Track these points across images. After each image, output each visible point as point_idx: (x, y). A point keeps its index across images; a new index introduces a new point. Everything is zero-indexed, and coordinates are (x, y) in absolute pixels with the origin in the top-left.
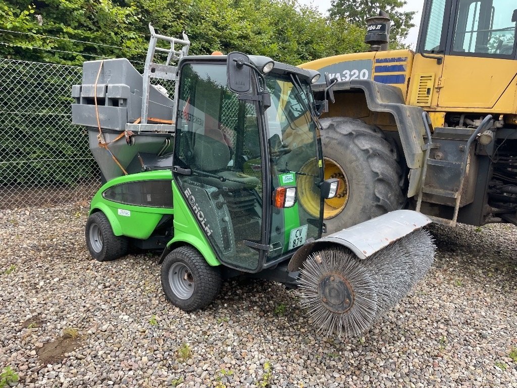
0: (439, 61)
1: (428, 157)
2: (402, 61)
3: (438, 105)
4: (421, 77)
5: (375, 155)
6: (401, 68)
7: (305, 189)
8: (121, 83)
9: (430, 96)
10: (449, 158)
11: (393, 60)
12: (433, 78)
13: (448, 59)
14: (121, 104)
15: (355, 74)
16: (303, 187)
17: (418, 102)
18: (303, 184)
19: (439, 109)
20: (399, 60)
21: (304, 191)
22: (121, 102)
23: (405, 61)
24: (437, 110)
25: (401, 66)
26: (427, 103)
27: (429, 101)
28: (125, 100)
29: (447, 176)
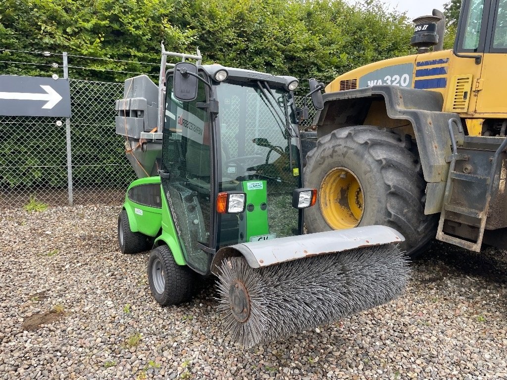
0: (478, 60)
1: (452, 171)
2: (444, 62)
3: (475, 111)
4: (458, 79)
5: (389, 166)
6: (442, 71)
7: (330, 200)
8: (141, 97)
9: (467, 100)
10: (479, 172)
11: (434, 62)
12: (470, 80)
13: (487, 57)
14: (139, 115)
15: (396, 79)
16: (327, 199)
17: (454, 108)
18: (327, 196)
19: (476, 116)
20: (441, 61)
21: (328, 202)
22: (139, 113)
23: (446, 62)
24: (474, 116)
25: (443, 68)
26: (464, 108)
27: (466, 106)
28: (142, 111)
29: (476, 192)
